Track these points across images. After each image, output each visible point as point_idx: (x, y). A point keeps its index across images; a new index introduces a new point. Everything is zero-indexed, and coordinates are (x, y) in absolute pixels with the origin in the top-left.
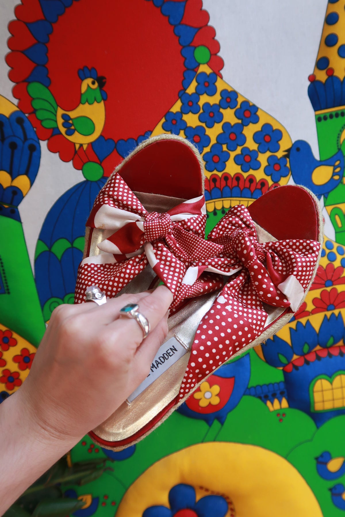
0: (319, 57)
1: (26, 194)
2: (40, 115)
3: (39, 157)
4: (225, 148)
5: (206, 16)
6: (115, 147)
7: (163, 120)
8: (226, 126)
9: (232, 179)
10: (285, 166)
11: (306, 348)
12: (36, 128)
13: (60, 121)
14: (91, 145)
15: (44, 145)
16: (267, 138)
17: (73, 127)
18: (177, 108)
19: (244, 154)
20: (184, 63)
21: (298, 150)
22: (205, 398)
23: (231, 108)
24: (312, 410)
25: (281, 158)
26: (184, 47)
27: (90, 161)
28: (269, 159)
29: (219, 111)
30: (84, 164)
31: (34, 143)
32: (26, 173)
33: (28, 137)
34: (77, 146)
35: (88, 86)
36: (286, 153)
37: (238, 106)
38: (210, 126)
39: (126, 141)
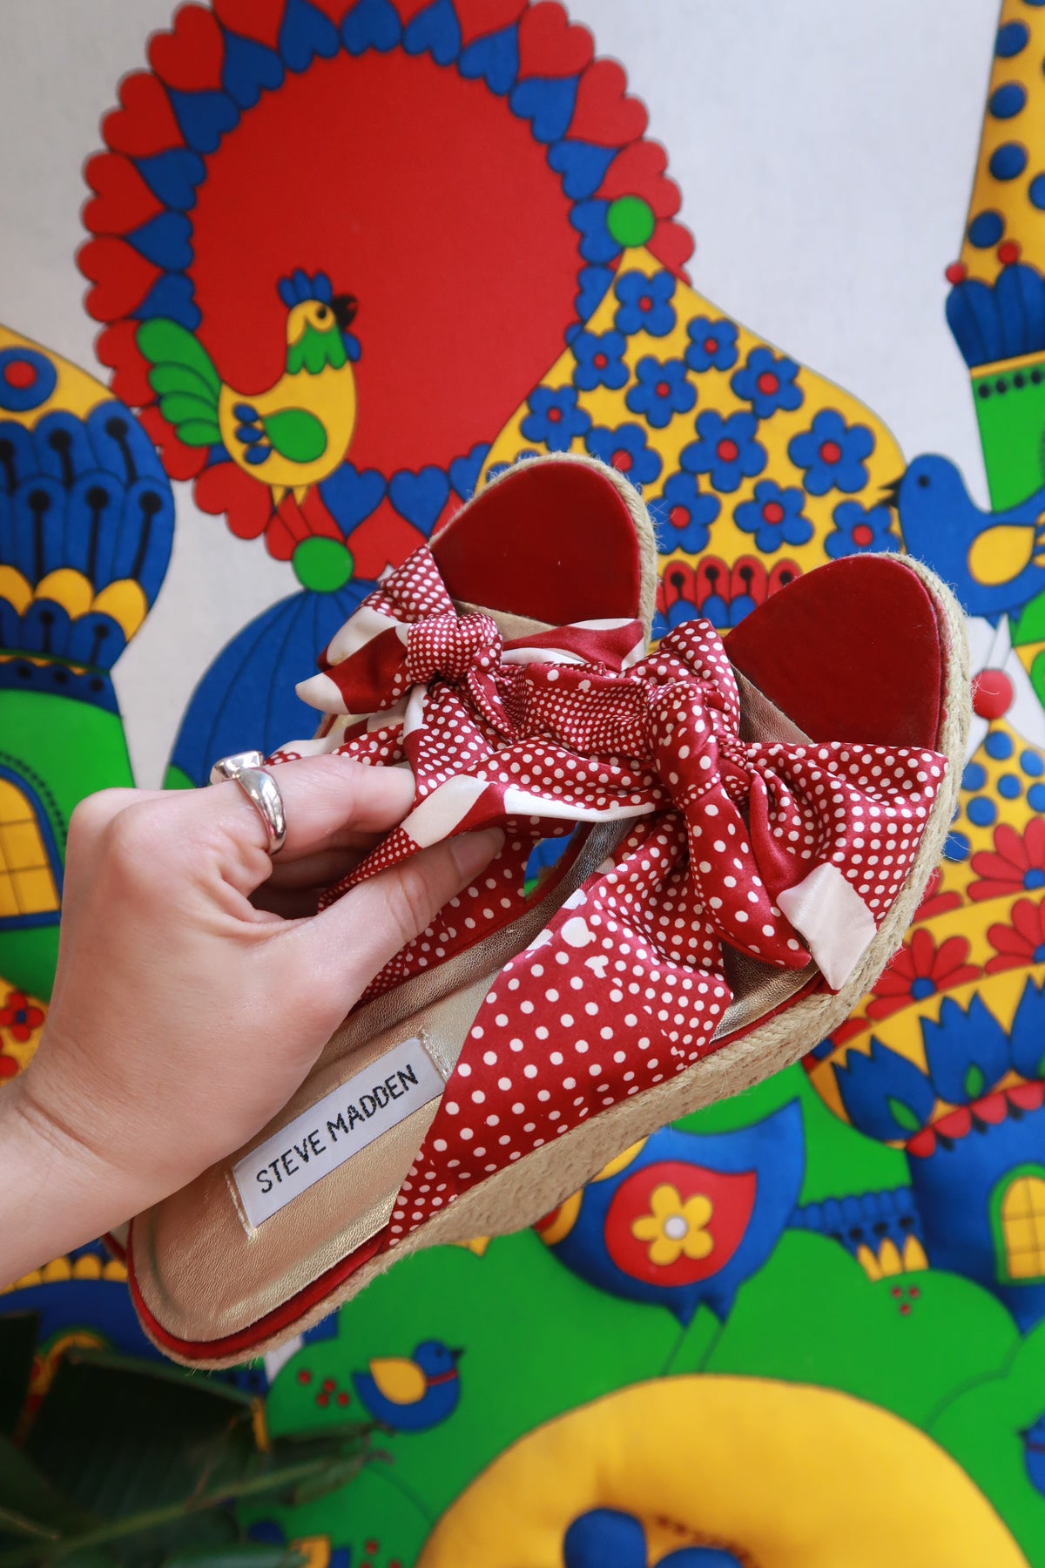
0: (977, 211)
1: (135, 634)
2: (173, 410)
3: (171, 528)
4: (704, 484)
5: (637, 114)
6: (387, 493)
7: (523, 411)
8: (708, 420)
9: (730, 573)
10: (887, 530)
11: (974, 1083)
12: (161, 445)
13: (229, 424)
14: (318, 489)
15: (183, 493)
16: (830, 452)
17: (264, 442)
18: (561, 374)
19: (764, 499)
20: (579, 249)
21: (924, 482)
22: (668, 1237)
23: (721, 369)
24: (1001, 1277)
25: (874, 509)
26: (577, 203)
27: (313, 534)
28: (839, 513)
29: (683, 380)
30: (298, 542)
31: (157, 489)
32: (136, 575)
33: (140, 471)
34: (278, 495)
35: (308, 324)
36: (886, 494)
37: (741, 363)
38: (660, 423)
39: (416, 474)
